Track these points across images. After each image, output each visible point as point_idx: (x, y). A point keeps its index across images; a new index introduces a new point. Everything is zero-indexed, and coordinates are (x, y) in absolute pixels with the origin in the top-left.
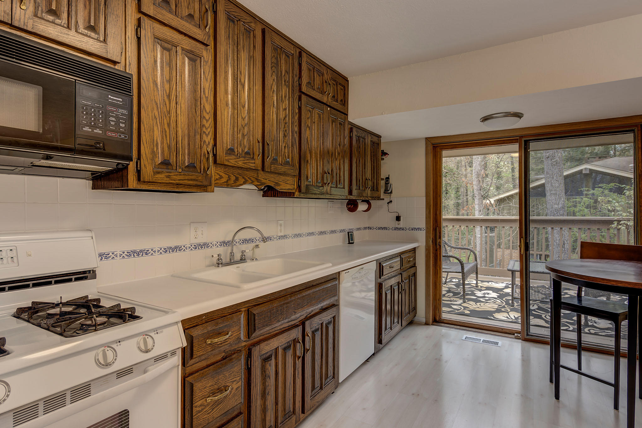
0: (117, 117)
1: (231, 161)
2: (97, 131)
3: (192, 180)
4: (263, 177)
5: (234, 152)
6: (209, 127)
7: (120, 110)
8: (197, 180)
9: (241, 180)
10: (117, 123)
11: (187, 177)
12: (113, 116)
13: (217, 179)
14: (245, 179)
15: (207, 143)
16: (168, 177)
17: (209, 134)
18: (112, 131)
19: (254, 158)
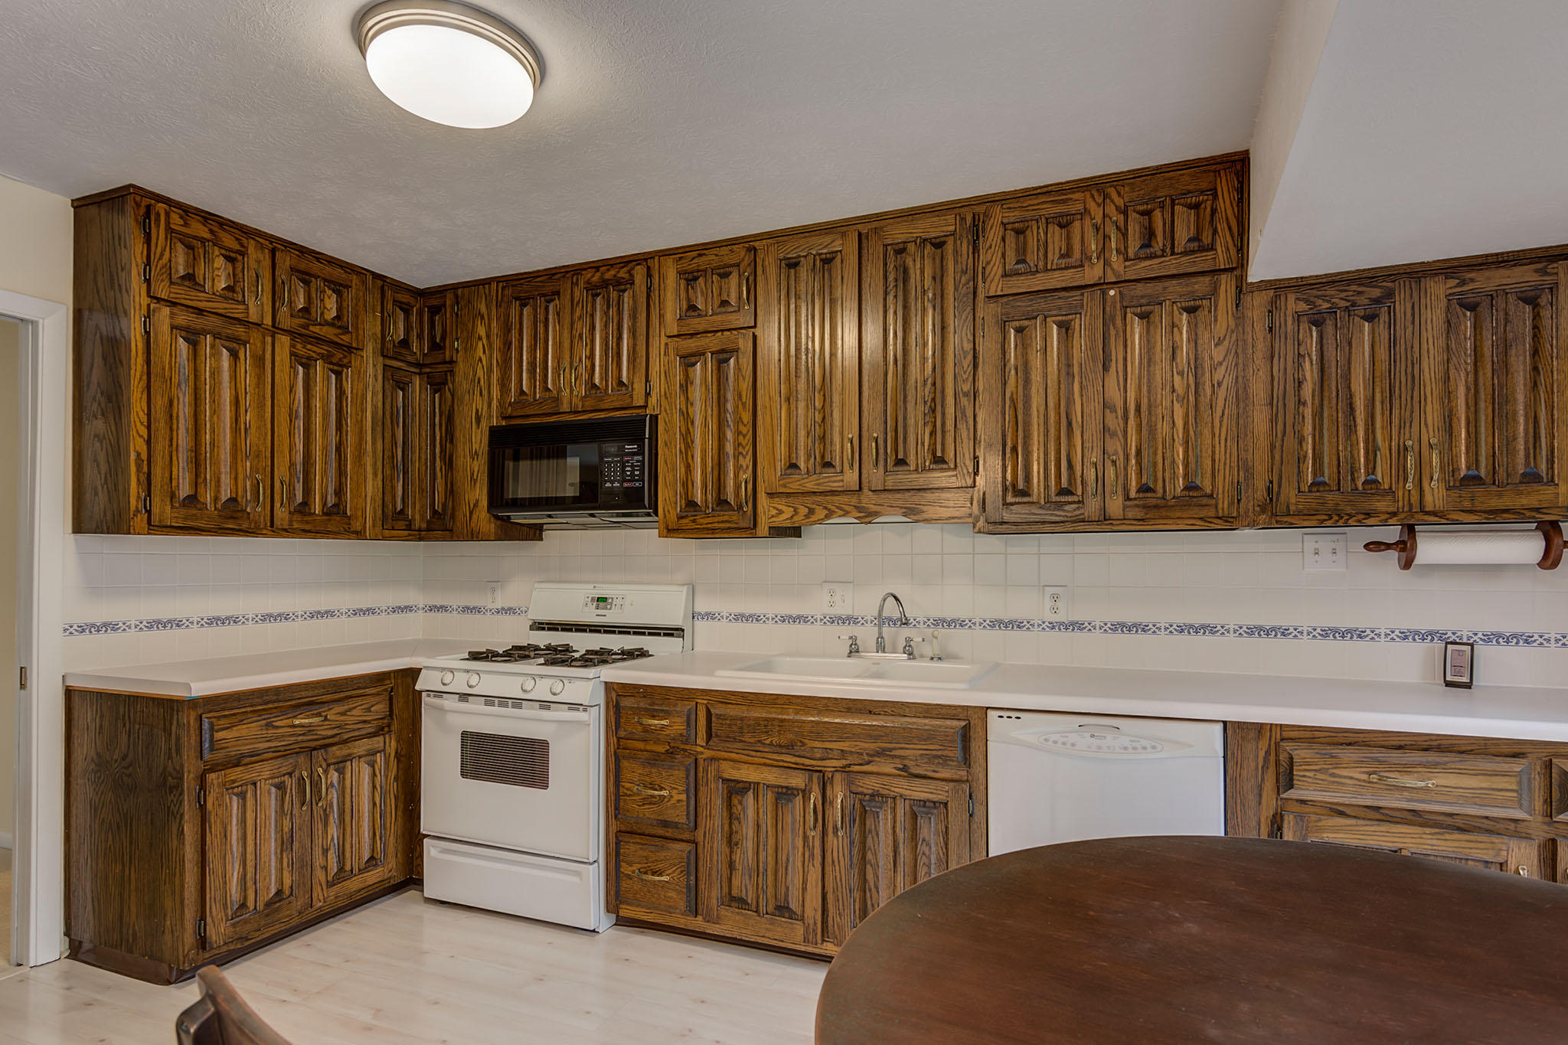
0: (632, 466)
1: (790, 485)
2: (616, 484)
3: (723, 522)
4: (873, 502)
5: (799, 468)
6: (747, 444)
7: (636, 458)
8: (730, 522)
9: (821, 513)
10: (632, 472)
11: (716, 519)
12: (628, 466)
13: (773, 516)
14: (829, 510)
15: (745, 466)
16: (694, 521)
17: (747, 453)
18: (629, 481)
19: (842, 472)
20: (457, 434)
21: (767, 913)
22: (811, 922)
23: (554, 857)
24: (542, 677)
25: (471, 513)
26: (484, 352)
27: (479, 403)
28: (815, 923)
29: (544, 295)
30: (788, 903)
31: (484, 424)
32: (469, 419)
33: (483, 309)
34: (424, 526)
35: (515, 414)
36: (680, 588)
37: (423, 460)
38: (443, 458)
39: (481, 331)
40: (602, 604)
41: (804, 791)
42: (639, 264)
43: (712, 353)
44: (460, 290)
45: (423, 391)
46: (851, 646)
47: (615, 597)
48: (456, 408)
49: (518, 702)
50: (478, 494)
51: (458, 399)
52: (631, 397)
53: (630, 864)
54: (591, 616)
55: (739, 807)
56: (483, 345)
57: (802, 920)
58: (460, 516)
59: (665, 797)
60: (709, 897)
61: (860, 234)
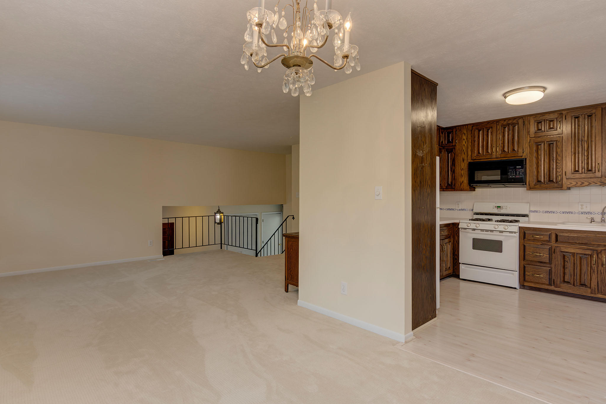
0: (519, 172)
1: (575, 176)
2: (513, 177)
3: (550, 186)
5: (579, 172)
6: (560, 165)
7: (520, 170)
8: (553, 186)
9: (586, 183)
11: (548, 185)
13: (568, 184)
14: (590, 183)
15: (559, 172)
16: (539, 186)
17: (560, 168)
18: (518, 176)
19: (595, 173)
20: (456, 164)
21: (577, 286)
22: (594, 288)
23: (504, 270)
24: (500, 225)
25: (461, 184)
26: (465, 143)
27: (465, 157)
28: (595, 289)
29: (486, 128)
30: (585, 283)
31: (465, 161)
32: (460, 160)
33: (465, 132)
34: (445, 188)
35: (476, 159)
36: (527, 204)
37: (445, 171)
38: (451, 171)
39: (465, 137)
40: (499, 208)
41: (591, 255)
42: (520, 119)
43: (547, 142)
44: (457, 127)
45: (445, 153)
46: (592, 220)
47: (503, 206)
48: (456, 157)
49: (492, 231)
50: (465, 180)
51: (456, 155)
52: (518, 154)
53: (529, 272)
54: (496, 211)
55: (568, 259)
56: (465, 141)
57: (590, 288)
58: (457, 185)
59: (541, 255)
60: (557, 281)
61: (602, 108)
